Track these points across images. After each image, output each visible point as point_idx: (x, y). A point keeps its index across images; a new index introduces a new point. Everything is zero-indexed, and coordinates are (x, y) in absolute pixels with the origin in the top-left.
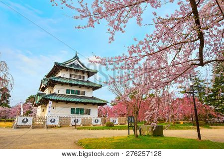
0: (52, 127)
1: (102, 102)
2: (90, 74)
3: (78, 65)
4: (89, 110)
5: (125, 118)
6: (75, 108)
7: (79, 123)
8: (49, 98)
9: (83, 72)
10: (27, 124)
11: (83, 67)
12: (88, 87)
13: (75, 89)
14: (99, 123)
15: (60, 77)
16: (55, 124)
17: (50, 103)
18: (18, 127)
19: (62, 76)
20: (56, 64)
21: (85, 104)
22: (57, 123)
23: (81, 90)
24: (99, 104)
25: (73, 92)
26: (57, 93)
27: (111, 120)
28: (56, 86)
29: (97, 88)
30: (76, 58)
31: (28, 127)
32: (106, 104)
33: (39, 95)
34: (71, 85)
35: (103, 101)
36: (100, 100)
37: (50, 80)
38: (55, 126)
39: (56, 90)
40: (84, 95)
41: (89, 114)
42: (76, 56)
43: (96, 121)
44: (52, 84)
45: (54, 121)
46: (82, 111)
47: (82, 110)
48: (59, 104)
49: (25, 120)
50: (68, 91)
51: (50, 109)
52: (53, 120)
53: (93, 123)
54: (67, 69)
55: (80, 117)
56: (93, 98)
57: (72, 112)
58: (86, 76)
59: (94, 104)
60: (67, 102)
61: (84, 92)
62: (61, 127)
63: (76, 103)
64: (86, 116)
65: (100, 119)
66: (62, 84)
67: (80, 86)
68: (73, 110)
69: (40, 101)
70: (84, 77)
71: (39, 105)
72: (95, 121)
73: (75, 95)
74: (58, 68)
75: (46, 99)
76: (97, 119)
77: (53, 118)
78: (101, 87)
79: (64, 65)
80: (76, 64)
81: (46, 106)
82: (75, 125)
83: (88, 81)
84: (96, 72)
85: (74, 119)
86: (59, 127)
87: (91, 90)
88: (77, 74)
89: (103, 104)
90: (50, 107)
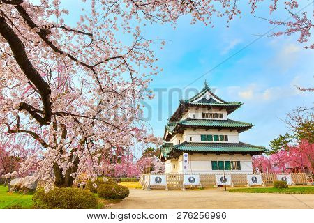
0: (192, 189)
1: (257, 150)
2: (230, 109)
3: (211, 98)
4: (239, 163)
5: (302, 175)
6: (218, 160)
7: (228, 183)
8: (179, 148)
9: (221, 108)
10: (161, 184)
11: (220, 102)
12: (232, 129)
13: (213, 133)
14: (260, 182)
15: (189, 119)
16: (195, 184)
18: (152, 188)
19: (192, 118)
20: (182, 102)
21: (231, 153)
22: (197, 183)
23: (223, 133)
24: (252, 153)
25: (210, 137)
26: (189, 141)
28: (185, 132)
29: (245, 128)
30: (206, 89)
31: (163, 189)
32: (263, 152)
33: (165, 146)
34: (207, 128)
35: (259, 148)
36: (252, 146)
37: (178, 124)
38: (196, 188)
39: (186, 137)
40: (227, 140)
41: (239, 169)
42: (206, 87)
43: (255, 180)
44: (181, 129)
45: (194, 179)
46: (228, 166)
47: (227, 163)
48: (195, 157)
49: (158, 179)
50: (203, 138)
51: (186, 164)
53: (249, 181)
54: (197, 107)
55: (228, 174)
56: (241, 144)
57: (214, 168)
58: (225, 113)
59: (244, 153)
60: (205, 153)
61: (226, 137)
62: (203, 188)
63: (218, 153)
64: (236, 172)
65: (259, 177)
66: (195, 128)
67: (219, 129)
68: (214, 163)
69: (168, 154)
70: (221, 114)
71: (168, 159)
72: (253, 180)
73: (213, 142)
74: (184, 107)
75: (177, 151)
76: (254, 175)
77: (192, 176)
78: (250, 127)
79: (192, 102)
80: (208, 98)
81: (177, 160)
82: (222, 186)
83: (228, 121)
84: (239, 106)
85: (221, 176)
86: (201, 189)
87: (236, 132)
88: (212, 112)
89: (258, 153)
90: (186, 161)
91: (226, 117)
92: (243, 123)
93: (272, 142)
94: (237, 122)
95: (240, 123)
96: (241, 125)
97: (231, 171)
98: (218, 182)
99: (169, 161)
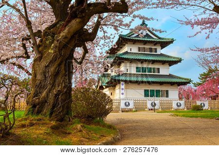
0: (127, 111)
1: (184, 81)
2: (164, 44)
3: (147, 34)
4: (167, 92)
6: (149, 89)
7: (156, 107)
8: (117, 78)
9: (155, 43)
11: (155, 37)
12: (163, 62)
13: (147, 66)
15: (126, 53)
16: (129, 108)
17: (123, 84)
19: (129, 51)
20: (121, 37)
21: (161, 83)
22: (131, 106)
23: (156, 66)
24: (179, 84)
25: (144, 70)
26: (125, 72)
27: (198, 103)
28: (122, 64)
29: (175, 62)
32: (189, 83)
33: (104, 76)
34: (142, 61)
35: (185, 79)
36: (180, 78)
37: (117, 57)
38: (130, 110)
39: (123, 68)
40: (159, 72)
41: (167, 96)
42: (144, 23)
43: (179, 105)
44: (119, 61)
45: (129, 104)
46: (158, 94)
47: (158, 91)
48: (130, 85)
50: (138, 69)
51: (123, 91)
52: (127, 104)
53: (174, 106)
54: (134, 42)
55: (158, 101)
56: (170, 76)
57: (146, 95)
58: (159, 48)
59: (172, 84)
61: (158, 69)
62: (136, 111)
63: (150, 83)
64: (165, 98)
65: (182, 102)
66: (131, 61)
67: (153, 62)
68: (146, 92)
69: (107, 83)
70: (156, 49)
71: (107, 87)
72: (177, 105)
73: (147, 73)
74: (123, 41)
75: (115, 80)
76: (179, 101)
77: (127, 101)
78: (180, 61)
79: (129, 36)
80: (144, 33)
81: (114, 89)
82: (152, 109)
83: (162, 55)
84: (171, 42)
85: (151, 102)
86: (134, 111)
87: (167, 66)
88: (147, 47)
89: (185, 84)
90: (122, 89)
91: (160, 51)
92: (174, 58)
93: (201, 75)
94: (168, 57)
95: (171, 57)
96: (173, 60)
97: (161, 98)
98: (149, 106)
99: (107, 89)
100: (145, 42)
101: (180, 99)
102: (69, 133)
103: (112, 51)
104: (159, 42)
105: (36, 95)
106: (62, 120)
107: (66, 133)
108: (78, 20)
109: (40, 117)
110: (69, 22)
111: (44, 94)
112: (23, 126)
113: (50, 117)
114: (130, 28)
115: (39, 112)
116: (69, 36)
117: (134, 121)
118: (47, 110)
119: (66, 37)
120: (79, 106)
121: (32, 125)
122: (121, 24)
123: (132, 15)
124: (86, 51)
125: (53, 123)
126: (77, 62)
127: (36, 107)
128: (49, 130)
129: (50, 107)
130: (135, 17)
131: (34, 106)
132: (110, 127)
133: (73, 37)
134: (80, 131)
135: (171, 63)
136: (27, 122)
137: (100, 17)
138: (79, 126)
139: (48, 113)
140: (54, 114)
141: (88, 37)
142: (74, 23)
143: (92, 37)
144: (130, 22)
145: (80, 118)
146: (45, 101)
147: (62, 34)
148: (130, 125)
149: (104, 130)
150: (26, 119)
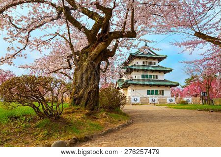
0: (135, 105)
2: (160, 59)
4: (163, 91)
5: (198, 98)
6: (151, 90)
7: (155, 102)
8: (129, 82)
9: (154, 58)
11: (154, 55)
12: (160, 71)
13: (149, 74)
14: (174, 102)
15: (135, 65)
16: (137, 102)
19: (137, 64)
20: (131, 54)
21: (159, 86)
22: (138, 101)
23: (155, 74)
24: (171, 86)
25: (147, 76)
26: (134, 78)
27: (185, 99)
28: (132, 73)
29: (168, 71)
32: (177, 85)
33: (120, 81)
35: (175, 83)
36: (172, 82)
37: (128, 68)
38: (138, 104)
40: (157, 78)
41: (163, 94)
42: (146, 45)
44: (130, 71)
45: (137, 100)
46: (156, 93)
47: (156, 91)
48: (138, 87)
50: (143, 76)
53: (168, 101)
54: (140, 58)
55: (156, 97)
56: (165, 81)
57: (148, 94)
58: (157, 62)
59: (166, 86)
60: (143, 85)
61: (157, 76)
62: (142, 104)
63: (151, 86)
64: (161, 96)
65: (173, 99)
66: (138, 70)
67: (153, 71)
68: (148, 91)
69: (122, 86)
70: (155, 62)
71: (122, 88)
72: (170, 100)
73: (149, 79)
74: (132, 57)
75: (127, 83)
76: (171, 98)
77: (136, 98)
78: (171, 70)
79: (136, 54)
80: (147, 52)
81: (127, 89)
82: (152, 104)
83: (158, 66)
84: (165, 57)
85: (152, 98)
87: (162, 74)
88: (149, 61)
89: (175, 86)
91: (157, 64)
92: (167, 68)
94: (164, 67)
95: (165, 68)
96: (166, 69)
97: (158, 96)
98: (151, 101)
99: (122, 89)
100: (147, 58)
101: (172, 96)
102: (98, 118)
103: (126, 64)
104: (157, 58)
105: (76, 92)
106: (93, 109)
107: (95, 118)
108: (103, 43)
109: (78, 107)
110: (97, 44)
111: (81, 92)
112: (68, 113)
113: (85, 108)
114: (138, 48)
115: (78, 104)
116: (97, 54)
117: (140, 111)
118: (83, 102)
119: (95, 55)
120: (104, 100)
121: (73, 112)
122: (131, 46)
123: (139, 39)
124: (108, 64)
125: (87, 111)
126: (102, 71)
127: (76, 101)
128: (85, 116)
129: (85, 101)
130: (141, 40)
131: (75, 100)
132: (125, 114)
133: (100, 54)
134: (105, 117)
135: (165, 72)
136: (70, 110)
137: (117, 41)
138: (104, 114)
139: (84, 105)
140: (87, 106)
141: (110, 54)
142: (101, 45)
143: (112, 54)
144: (138, 44)
145: (105, 108)
146: (82, 97)
147: (93, 53)
148: (138, 114)
149: (121, 117)
150: (70, 108)
